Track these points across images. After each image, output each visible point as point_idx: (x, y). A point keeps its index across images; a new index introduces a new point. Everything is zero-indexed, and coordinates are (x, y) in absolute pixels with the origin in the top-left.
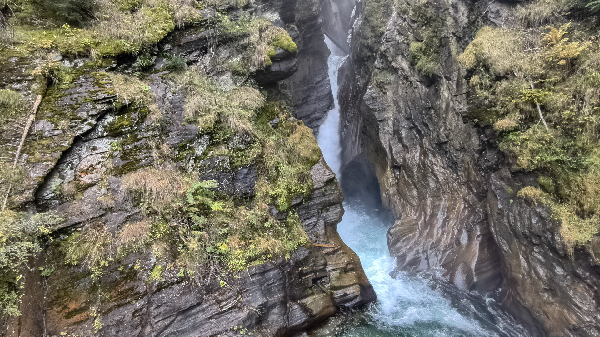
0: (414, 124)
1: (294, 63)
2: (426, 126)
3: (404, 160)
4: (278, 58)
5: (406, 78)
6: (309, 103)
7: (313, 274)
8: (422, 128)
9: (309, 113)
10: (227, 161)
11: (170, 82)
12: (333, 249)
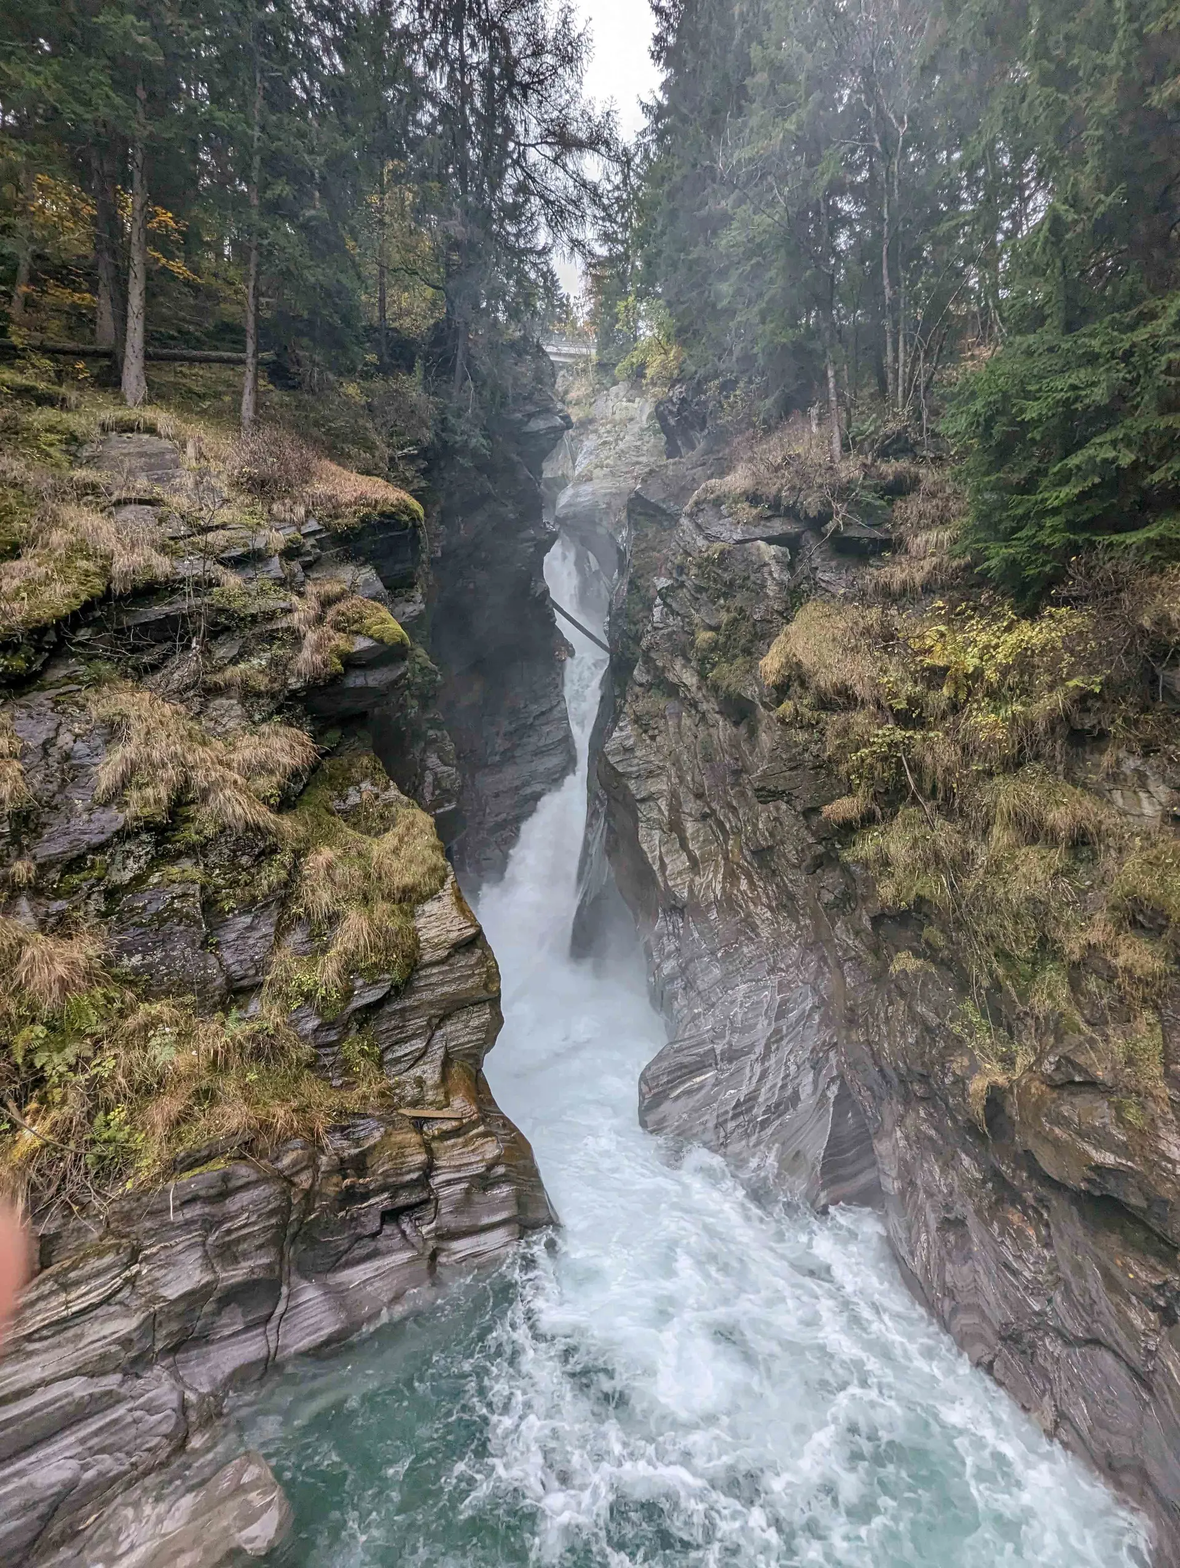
0: (710, 808)
1: (403, 669)
2: (734, 810)
3: (691, 891)
4: (360, 659)
5: (694, 705)
6: (518, 760)
7: (386, 1195)
8: (726, 816)
9: (517, 783)
10: (194, 896)
11: (74, 710)
12: (455, 1123)
